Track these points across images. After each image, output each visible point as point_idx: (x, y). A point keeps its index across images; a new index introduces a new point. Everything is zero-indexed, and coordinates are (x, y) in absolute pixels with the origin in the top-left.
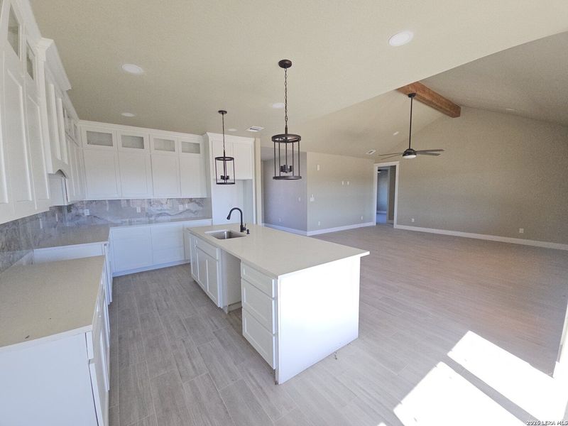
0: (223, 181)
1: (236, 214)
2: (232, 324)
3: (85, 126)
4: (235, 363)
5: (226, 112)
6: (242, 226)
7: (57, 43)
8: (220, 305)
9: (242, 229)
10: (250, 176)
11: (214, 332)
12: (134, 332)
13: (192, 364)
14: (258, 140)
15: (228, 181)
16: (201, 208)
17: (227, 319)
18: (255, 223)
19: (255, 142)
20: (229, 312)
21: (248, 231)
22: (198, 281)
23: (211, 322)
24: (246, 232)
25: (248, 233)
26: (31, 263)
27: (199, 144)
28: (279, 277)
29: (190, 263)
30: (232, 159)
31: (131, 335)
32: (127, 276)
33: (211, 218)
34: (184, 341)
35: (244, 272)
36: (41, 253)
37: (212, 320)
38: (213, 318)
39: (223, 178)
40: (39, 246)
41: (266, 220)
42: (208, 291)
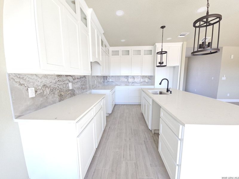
0: (160, 65)
1: (165, 82)
2: (154, 141)
3: (111, 49)
4: (151, 165)
5: (165, 27)
6: (167, 89)
7: (94, 10)
8: (150, 128)
9: (168, 90)
10: (178, 64)
11: (144, 141)
12: (114, 127)
13: (130, 152)
14: (185, 43)
15: (163, 65)
16: (150, 81)
17: (152, 136)
18: (178, 89)
19: (183, 45)
20: (155, 133)
21: (171, 92)
22: (143, 113)
23: (144, 135)
24: (169, 92)
25: (171, 93)
26: (91, 93)
27: (151, 50)
28: (186, 125)
29: (141, 105)
30: (166, 52)
31: (113, 128)
32: (120, 105)
33: (154, 85)
34: (130, 139)
35: (162, 114)
36: (94, 91)
37: (145, 134)
38: (146, 133)
39: (160, 63)
40: (94, 89)
41: (186, 89)
42: (146, 119)
